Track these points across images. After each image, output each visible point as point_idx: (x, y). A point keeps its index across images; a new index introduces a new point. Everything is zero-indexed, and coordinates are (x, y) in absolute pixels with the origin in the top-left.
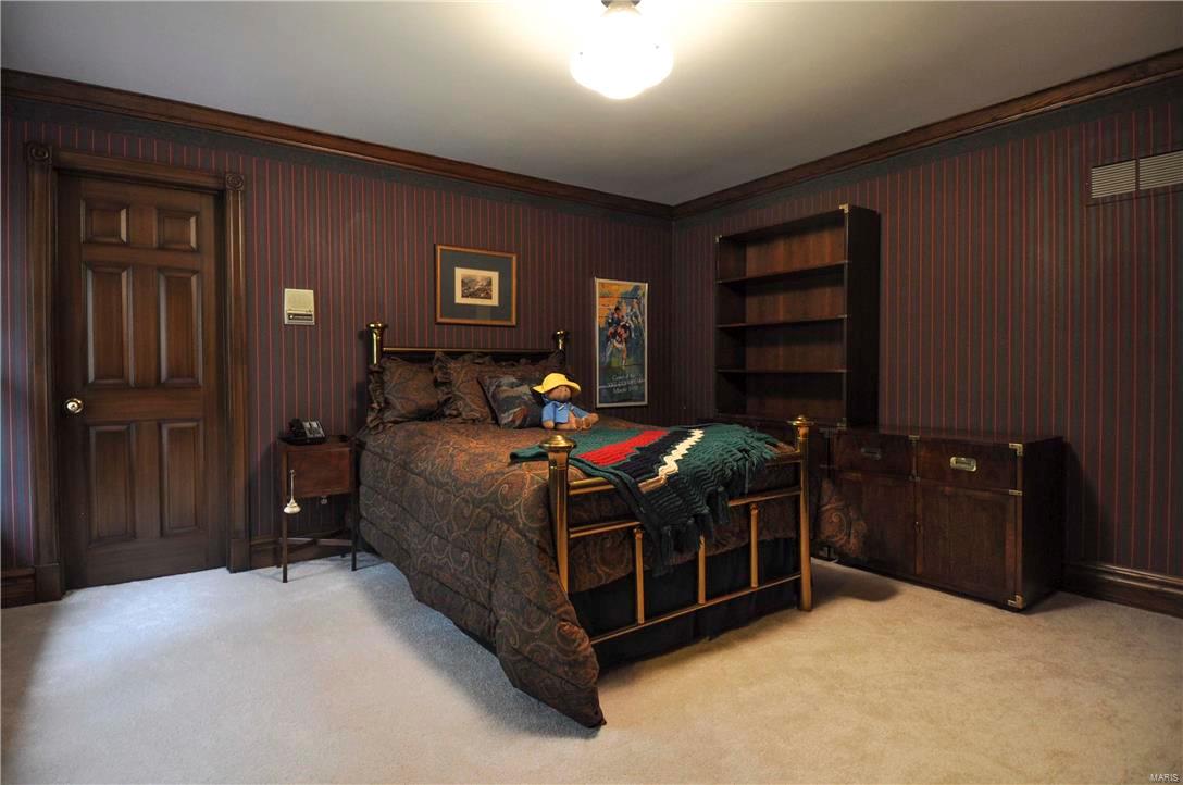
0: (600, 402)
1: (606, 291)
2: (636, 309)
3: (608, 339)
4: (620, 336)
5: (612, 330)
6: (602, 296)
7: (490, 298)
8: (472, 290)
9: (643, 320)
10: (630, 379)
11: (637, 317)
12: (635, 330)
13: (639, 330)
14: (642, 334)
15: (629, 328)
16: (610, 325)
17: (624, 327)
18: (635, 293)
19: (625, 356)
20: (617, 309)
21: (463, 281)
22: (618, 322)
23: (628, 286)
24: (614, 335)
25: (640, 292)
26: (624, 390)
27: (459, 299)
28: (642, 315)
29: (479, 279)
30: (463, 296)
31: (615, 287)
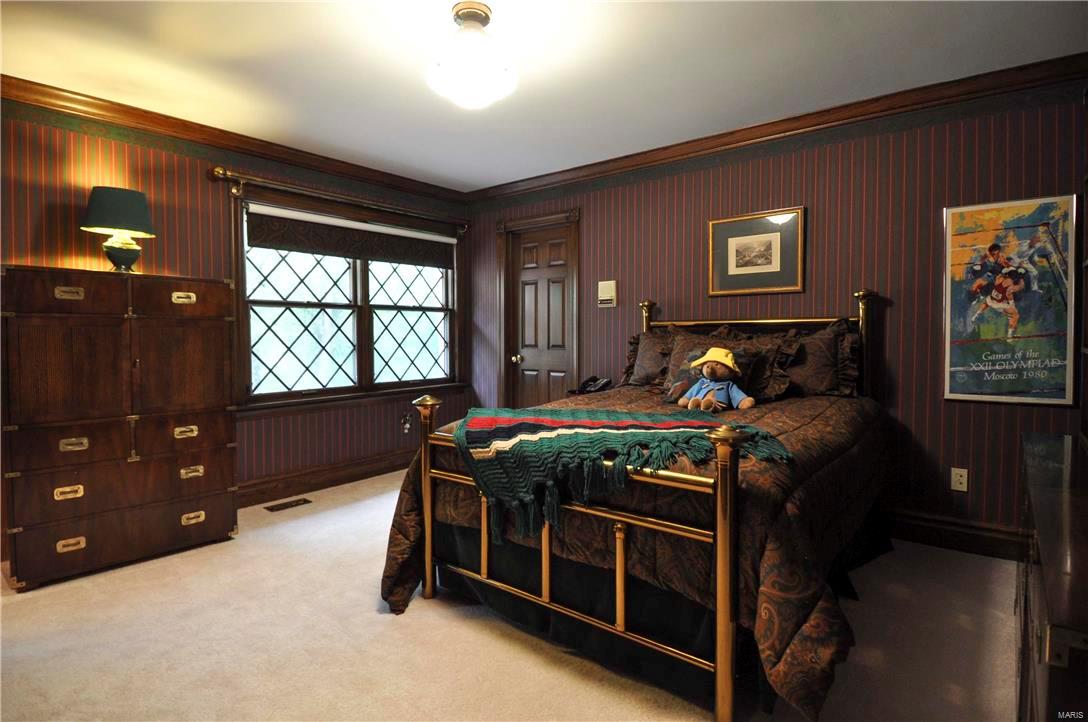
0: (951, 392)
1: (968, 224)
2: (1044, 240)
3: (972, 296)
4: (1002, 289)
5: (981, 281)
6: (959, 233)
7: (770, 263)
8: (748, 258)
9: (1064, 262)
10: (1025, 358)
11: (1045, 255)
12: (1042, 277)
13: (1053, 279)
14: (1058, 282)
15: (1026, 276)
16: (976, 274)
17: (1015, 276)
18: (1042, 218)
19: (1012, 321)
20: (994, 248)
21: (737, 251)
22: (996, 269)
23: (1026, 207)
24: (986, 290)
25: (1055, 214)
26: (1011, 376)
27: (733, 270)
28: (1061, 250)
29: (755, 246)
30: (737, 266)
31: (987, 216)
